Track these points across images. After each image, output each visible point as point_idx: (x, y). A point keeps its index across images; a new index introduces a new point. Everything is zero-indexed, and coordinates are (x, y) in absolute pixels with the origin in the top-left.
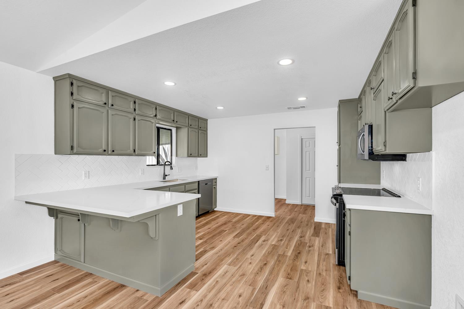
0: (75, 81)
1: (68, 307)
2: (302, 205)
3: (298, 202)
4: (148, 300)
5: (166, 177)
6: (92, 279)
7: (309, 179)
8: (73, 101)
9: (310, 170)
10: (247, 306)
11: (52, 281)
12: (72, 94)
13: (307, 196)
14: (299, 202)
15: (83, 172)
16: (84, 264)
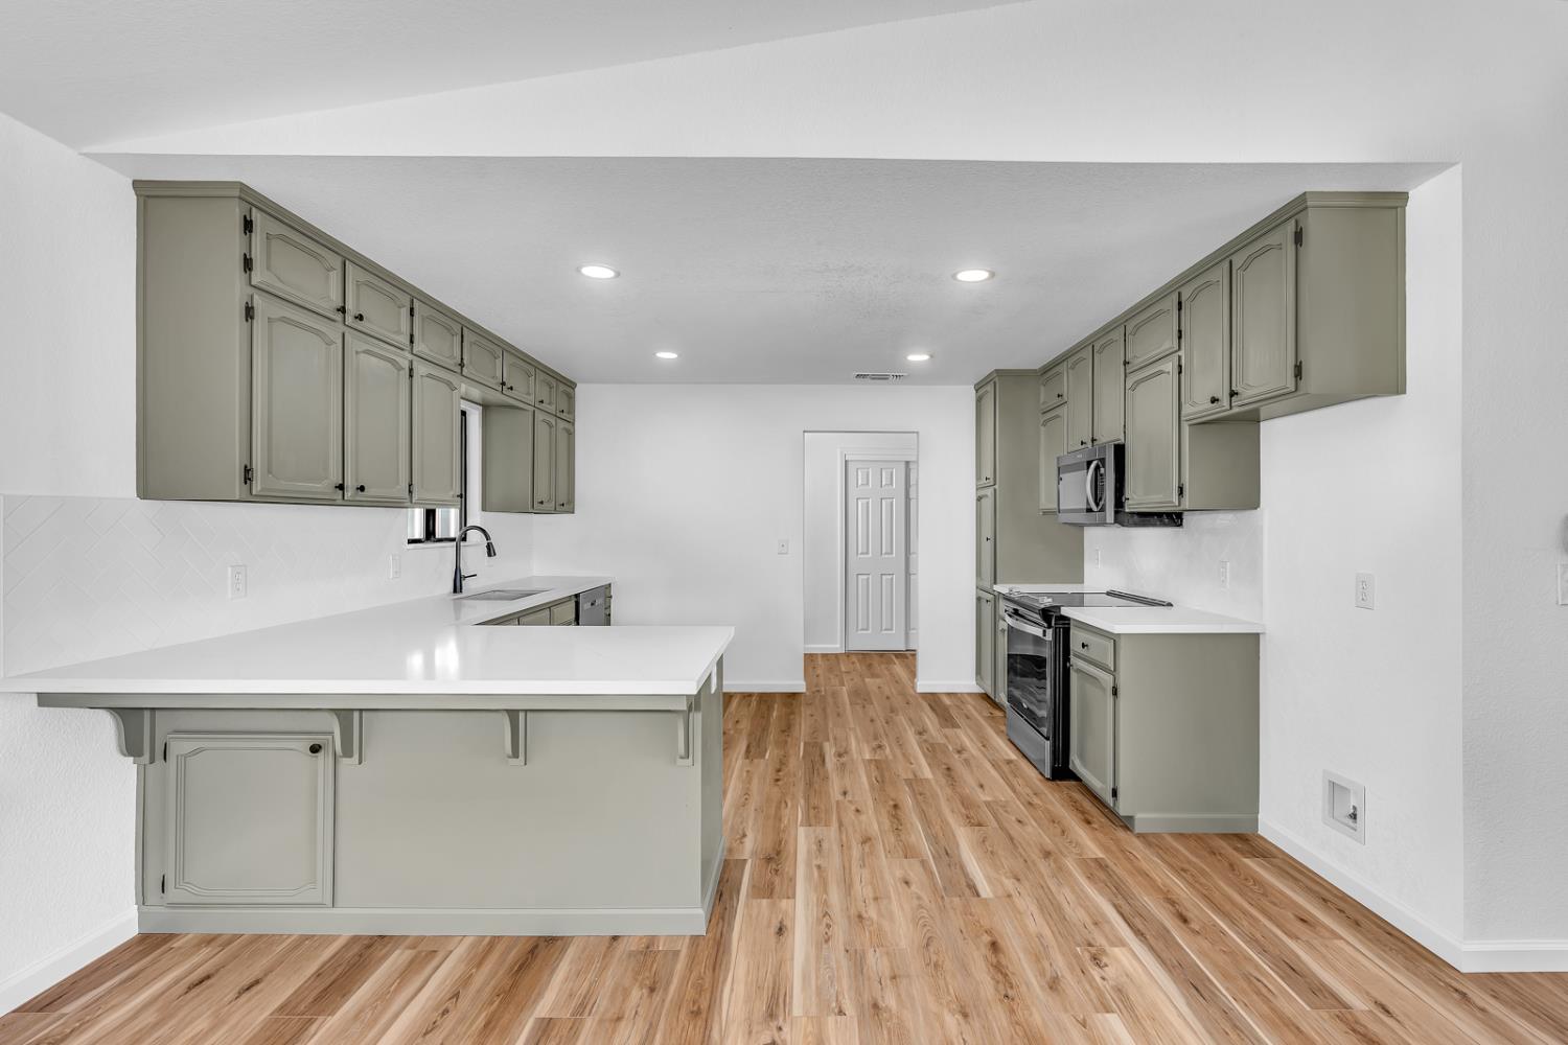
0: (259, 215)
1: (428, 1037)
2: (848, 654)
3: (835, 647)
4: (679, 951)
5: (463, 582)
6: (409, 948)
7: (865, 577)
8: (250, 290)
9: (867, 553)
10: (942, 897)
11: (240, 994)
12: (248, 264)
13: (860, 627)
14: (838, 646)
15: (230, 569)
16: (335, 911)
